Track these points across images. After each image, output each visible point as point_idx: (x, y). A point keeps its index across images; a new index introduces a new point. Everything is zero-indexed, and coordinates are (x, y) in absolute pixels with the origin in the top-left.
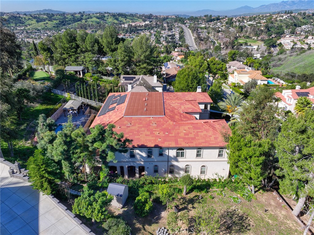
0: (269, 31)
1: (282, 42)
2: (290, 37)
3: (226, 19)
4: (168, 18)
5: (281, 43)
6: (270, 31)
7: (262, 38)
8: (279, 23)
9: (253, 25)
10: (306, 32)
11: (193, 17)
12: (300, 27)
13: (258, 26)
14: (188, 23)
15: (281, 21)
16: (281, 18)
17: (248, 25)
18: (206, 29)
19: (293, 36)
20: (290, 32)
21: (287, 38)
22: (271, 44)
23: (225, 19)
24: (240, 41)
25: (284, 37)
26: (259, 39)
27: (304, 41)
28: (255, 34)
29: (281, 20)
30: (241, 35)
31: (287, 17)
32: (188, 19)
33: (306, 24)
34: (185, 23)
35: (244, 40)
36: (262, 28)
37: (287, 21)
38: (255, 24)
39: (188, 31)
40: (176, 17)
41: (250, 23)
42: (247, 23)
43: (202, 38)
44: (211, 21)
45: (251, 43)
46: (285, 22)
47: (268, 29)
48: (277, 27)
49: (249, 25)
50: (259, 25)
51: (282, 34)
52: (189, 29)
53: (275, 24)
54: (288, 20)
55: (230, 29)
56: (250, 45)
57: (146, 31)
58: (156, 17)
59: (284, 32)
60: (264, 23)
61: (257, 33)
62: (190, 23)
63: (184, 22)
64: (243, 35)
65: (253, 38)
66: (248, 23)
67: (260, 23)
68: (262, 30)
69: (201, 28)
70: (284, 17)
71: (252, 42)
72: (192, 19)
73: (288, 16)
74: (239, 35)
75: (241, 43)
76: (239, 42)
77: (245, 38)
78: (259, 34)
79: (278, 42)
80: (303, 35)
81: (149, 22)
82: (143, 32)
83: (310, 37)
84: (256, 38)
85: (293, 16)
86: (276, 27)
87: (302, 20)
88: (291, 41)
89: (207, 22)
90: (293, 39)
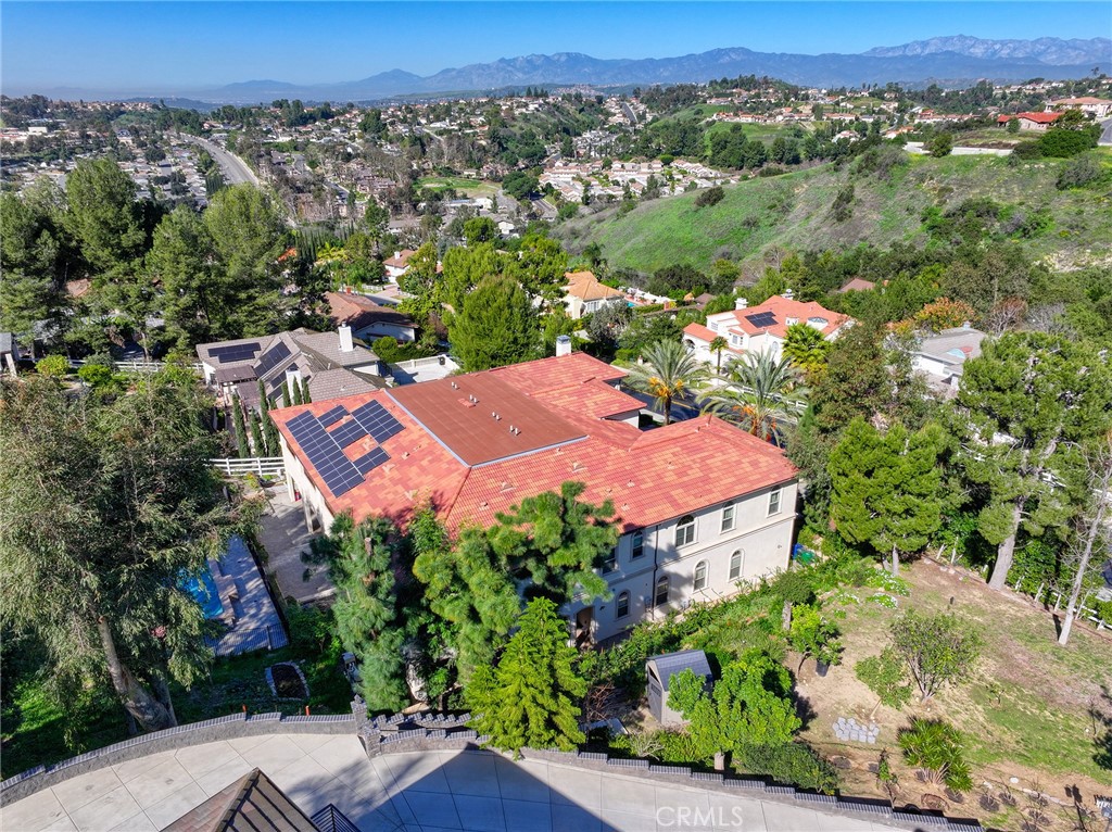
0: (505, 149)
1: (552, 183)
2: (566, 165)
3: (355, 112)
4: (123, 113)
5: (549, 185)
6: (507, 148)
7: (491, 172)
8: (521, 123)
9: (450, 131)
10: (601, 151)
11: (231, 107)
12: (580, 135)
13: (468, 135)
14: (219, 132)
15: (526, 118)
16: (524, 110)
17: (436, 133)
18: (296, 149)
19: (570, 161)
20: (562, 152)
21: (560, 171)
22: (526, 188)
23: (350, 113)
24: (428, 185)
25: (551, 167)
26: (485, 175)
27: (606, 177)
28: (467, 161)
29: (526, 115)
30: (425, 166)
31: (537, 106)
32: (216, 116)
33: (591, 129)
34: (208, 131)
35: (441, 182)
36: (484, 143)
37: (542, 119)
38: (456, 128)
39: (231, 158)
40: (155, 107)
41: (438, 125)
42: (431, 128)
43: (299, 184)
44: (305, 120)
45: (465, 190)
46: (536, 122)
47: (500, 144)
48: (522, 136)
49: (440, 133)
50: (468, 131)
51: (542, 158)
52: (231, 154)
53: (512, 129)
54: (543, 116)
55: (381, 146)
56: (465, 197)
57: (44, 165)
58: (69, 110)
59: (545, 152)
60: (481, 126)
61: (471, 158)
62: (227, 132)
63: (201, 125)
64: (431, 166)
65: (466, 173)
66: (432, 125)
67: (471, 127)
68: (484, 147)
69: (280, 148)
70: (532, 107)
71: (466, 187)
72: (229, 115)
73: (540, 106)
74: (419, 167)
75: (436, 191)
76: (429, 190)
77: (440, 174)
78: (480, 160)
79: (543, 182)
80: (595, 160)
81: (44, 130)
82: (32, 170)
83: (616, 165)
84: (473, 173)
85: (554, 105)
86: (518, 136)
87: (579, 116)
88: (573, 178)
89: (291, 125)
90: (575, 170)
